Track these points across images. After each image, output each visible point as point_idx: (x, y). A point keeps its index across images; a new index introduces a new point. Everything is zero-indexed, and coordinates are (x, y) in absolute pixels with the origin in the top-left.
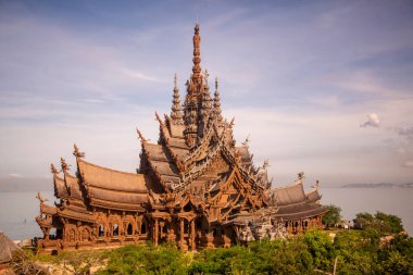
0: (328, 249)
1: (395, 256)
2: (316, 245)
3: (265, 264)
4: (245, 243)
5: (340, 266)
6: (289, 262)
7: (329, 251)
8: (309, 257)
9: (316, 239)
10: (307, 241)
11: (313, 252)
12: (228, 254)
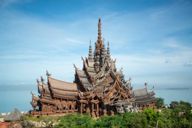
0: (154, 117)
2: (150, 115)
3: (128, 123)
6: (138, 123)
9: (150, 112)
10: (146, 113)
11: (148, 118)
12: (111, 119)
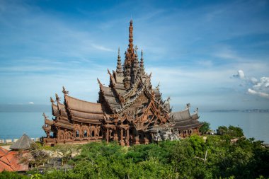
0: (203, 146)
1: (239, 150)
2: (196, 143)
3: (167, 154)
4: (157, 142)
5: (209, 155)
6: (181, 153)
7: (203, 147)
8: (192, 150)
9: (196, 140)
10: (191, 141)
11: (194, 147)
12: (147, 148)
